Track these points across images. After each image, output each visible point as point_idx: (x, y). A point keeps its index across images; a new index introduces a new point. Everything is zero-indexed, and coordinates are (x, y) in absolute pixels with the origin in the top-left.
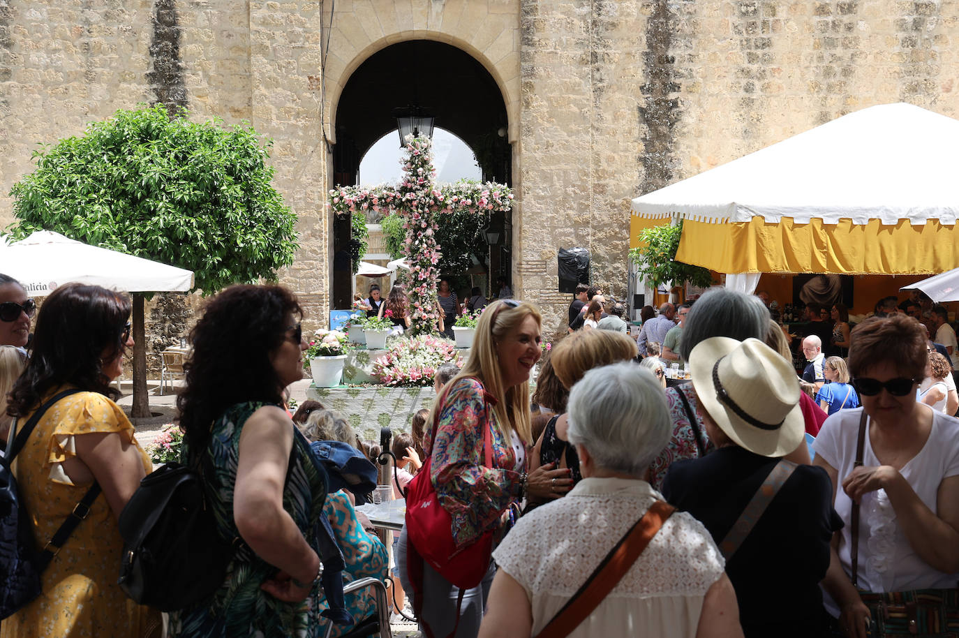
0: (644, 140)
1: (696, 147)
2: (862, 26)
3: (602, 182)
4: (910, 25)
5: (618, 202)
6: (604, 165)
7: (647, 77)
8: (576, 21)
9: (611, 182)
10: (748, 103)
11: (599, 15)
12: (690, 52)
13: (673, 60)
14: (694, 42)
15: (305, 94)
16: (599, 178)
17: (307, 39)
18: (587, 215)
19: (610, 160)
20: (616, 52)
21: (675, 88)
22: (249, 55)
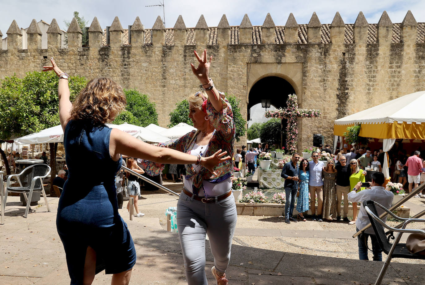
0: (338, 104)
1: (353, 106)
2: (403, 72)
3: (325, 115)
4: (417, 72)
5: (330, 121)
6: (326, 111)
7: (339, 86)
8: (319, 70)
9: (328, 116)
10: (369, 93)
11: (326, 68)
12: (352, 79)
13: (347, 81)
14: (353, 76)
15: (242, 90)
16: (325, 114)
17: (243, 75)
18: (321, 125)
19: (328, 109)
20: (330, 79)
21: (347, 89)
22: (227, 80)
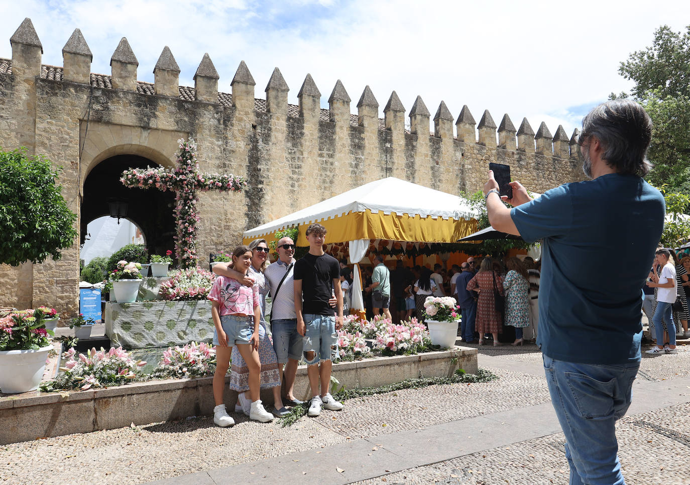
0: (247, 205)
1: (271, 210)
2: (336, 164)
3: (228, 224)
4: (354, 165)
5: (236, 234)
6: (229, 216)
7: (248, 177)
8: (216, 147)
9: (233, 224)
10: (293, 192)
11: (227, 146)
12: (267, 167)
13: (260, 170)
14: (269, 163)
15: (68, 170)
16: (227, 222)
17: (71, 142)
18: (221, 240)
19: (232, 214)
20: (234, 164)
21: (261, 182)
22: (34, 147)
